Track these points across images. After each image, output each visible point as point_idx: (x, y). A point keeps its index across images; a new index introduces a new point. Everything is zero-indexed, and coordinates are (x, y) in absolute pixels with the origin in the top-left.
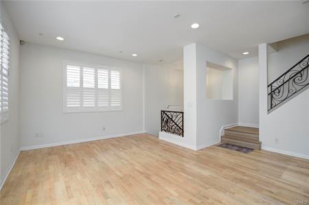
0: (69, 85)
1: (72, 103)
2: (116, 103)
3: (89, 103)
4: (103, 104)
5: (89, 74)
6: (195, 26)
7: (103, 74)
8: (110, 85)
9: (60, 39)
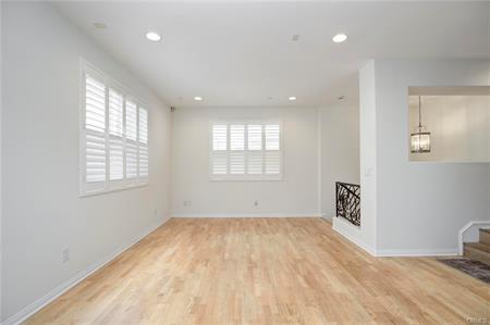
0: (215, 148)
1: (219, 169)
2: (273, 169)
3: (237, 169)
4: (255, 170)
5: (237, 132)
6: (340, 38)
7: (255, 130)
8: (264, 146)
9: (198, 98)
